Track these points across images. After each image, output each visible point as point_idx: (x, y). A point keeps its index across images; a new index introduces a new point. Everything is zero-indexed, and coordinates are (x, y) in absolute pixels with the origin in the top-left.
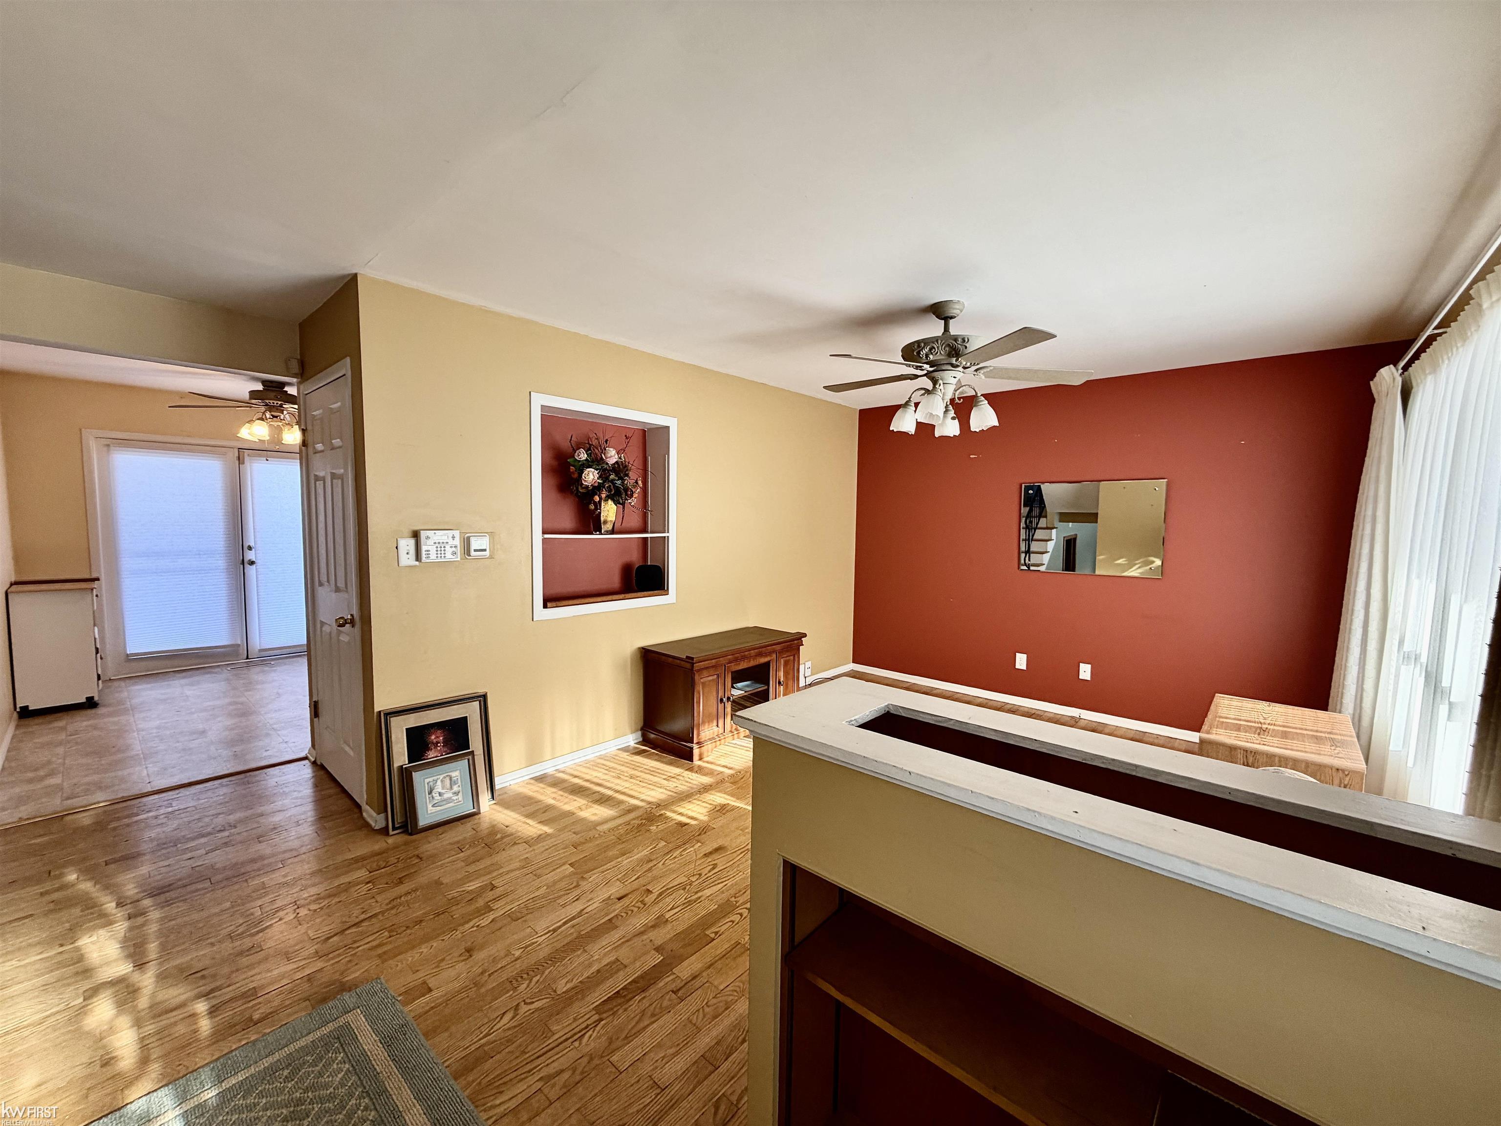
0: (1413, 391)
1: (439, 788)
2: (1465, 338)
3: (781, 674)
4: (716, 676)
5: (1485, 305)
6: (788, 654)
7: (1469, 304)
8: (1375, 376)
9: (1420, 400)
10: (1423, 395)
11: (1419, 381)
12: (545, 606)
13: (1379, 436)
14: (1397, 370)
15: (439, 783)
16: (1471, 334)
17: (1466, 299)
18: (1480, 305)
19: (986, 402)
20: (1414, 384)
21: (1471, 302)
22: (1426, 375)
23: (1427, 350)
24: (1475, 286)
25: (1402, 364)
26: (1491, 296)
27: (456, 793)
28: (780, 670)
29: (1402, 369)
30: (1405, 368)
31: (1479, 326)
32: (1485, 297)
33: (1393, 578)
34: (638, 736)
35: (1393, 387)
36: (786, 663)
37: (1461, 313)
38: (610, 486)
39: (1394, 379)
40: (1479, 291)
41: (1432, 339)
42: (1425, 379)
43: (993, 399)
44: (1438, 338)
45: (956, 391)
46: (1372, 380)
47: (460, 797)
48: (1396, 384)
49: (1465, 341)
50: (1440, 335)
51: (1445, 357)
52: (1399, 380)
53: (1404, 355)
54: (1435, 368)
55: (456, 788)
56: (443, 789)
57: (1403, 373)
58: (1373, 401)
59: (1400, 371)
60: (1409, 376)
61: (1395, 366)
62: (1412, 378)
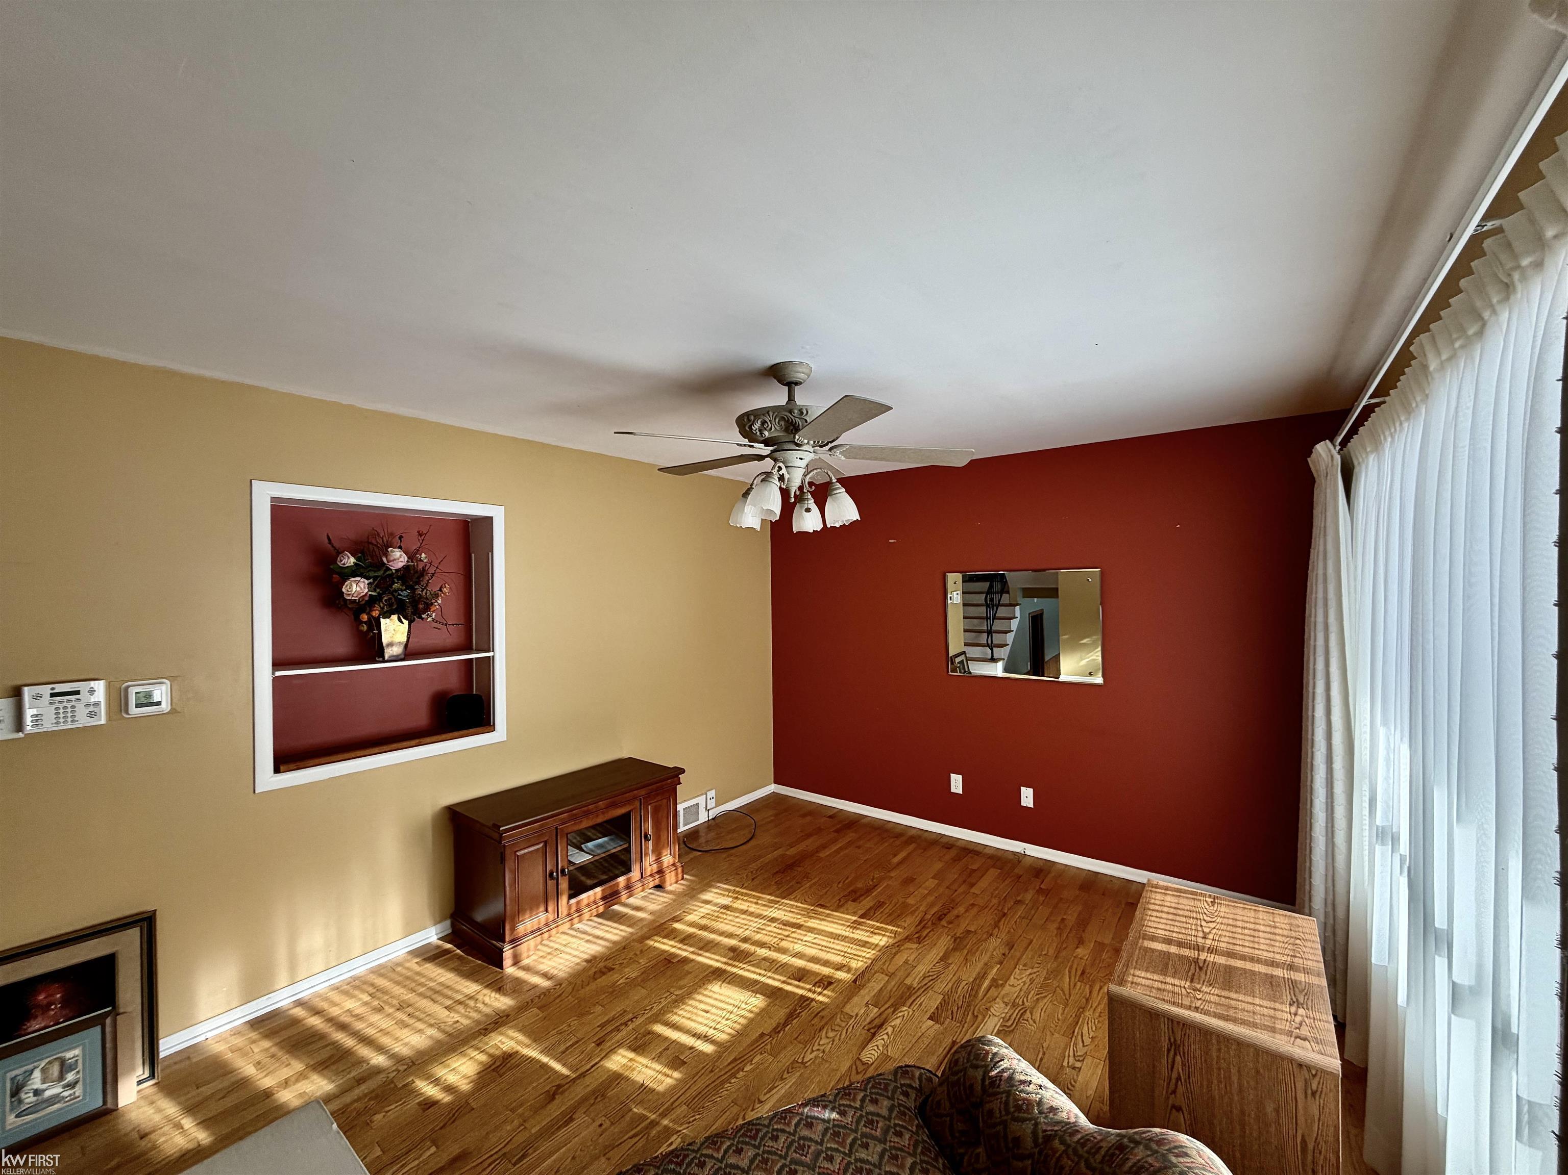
0: (1356, 470)
1: (36, 1081)
2: (1409, 410)
3: (649, 827)
4: (541, 845)
5: (1433, 366)
6: (659, 798)
7: (1410, 365)
8: (1312, 452)
9: (1365, 481)
10: (1366, 476)
11: (1361, 460)
12: (277, 770)
13: (1323, 525)
14: (1334, 446)
15: (37, 1074)
16: (1417, 406)
17: (1405, 358)
18: (1425, 367)
19: (844, 490)
20: (1356, 463)
21: (1413, 362)
22: (1367, 453)
23: (1365, 423)
24: (1416, 341)
25: (1339, 439)
26: (1439, 354)
27: (72, 1085)
28: (646, 820)
29: (1340, 444)
30: (1344, 443)
31: (1427, 396)
32: (1431, 356)
33: (1355, 705)
34: (445, 927)
35: (1332, 465)
36: (656, 811)
37: (1401, 378)
38: (390, 599)
39: (1332, 457)
40: (1422, 346)
41: (1368, 411)
42: (1367, 457)
43: (854, 485)
44: (1376, 409)
45: (805, 475)
46: (1310, 457)
47: (78, 1090)
48: (1335, 463)
49: (1409, 413)
50: (1378, 405)
51: (1387, 433)
52: (1338, 458)
53: (1339, 430)
54: (1377, 446)
55: (70, 1077)
56: (44, 1082)
57: (1341, 450)
58: (1314, 482)
59: (1338, 448)
60: (1349, 453)
61: (1332, 441)
62: (1352, 455)
